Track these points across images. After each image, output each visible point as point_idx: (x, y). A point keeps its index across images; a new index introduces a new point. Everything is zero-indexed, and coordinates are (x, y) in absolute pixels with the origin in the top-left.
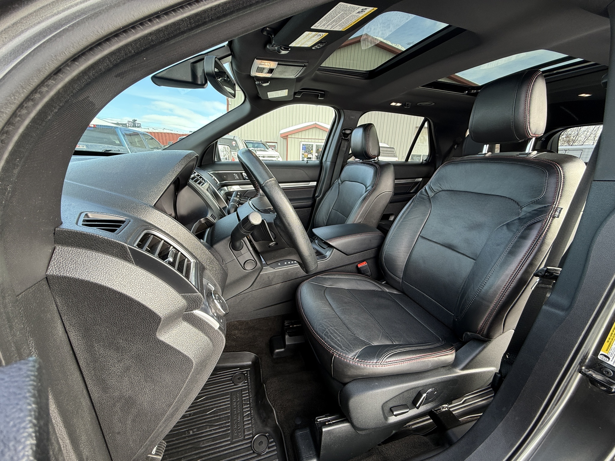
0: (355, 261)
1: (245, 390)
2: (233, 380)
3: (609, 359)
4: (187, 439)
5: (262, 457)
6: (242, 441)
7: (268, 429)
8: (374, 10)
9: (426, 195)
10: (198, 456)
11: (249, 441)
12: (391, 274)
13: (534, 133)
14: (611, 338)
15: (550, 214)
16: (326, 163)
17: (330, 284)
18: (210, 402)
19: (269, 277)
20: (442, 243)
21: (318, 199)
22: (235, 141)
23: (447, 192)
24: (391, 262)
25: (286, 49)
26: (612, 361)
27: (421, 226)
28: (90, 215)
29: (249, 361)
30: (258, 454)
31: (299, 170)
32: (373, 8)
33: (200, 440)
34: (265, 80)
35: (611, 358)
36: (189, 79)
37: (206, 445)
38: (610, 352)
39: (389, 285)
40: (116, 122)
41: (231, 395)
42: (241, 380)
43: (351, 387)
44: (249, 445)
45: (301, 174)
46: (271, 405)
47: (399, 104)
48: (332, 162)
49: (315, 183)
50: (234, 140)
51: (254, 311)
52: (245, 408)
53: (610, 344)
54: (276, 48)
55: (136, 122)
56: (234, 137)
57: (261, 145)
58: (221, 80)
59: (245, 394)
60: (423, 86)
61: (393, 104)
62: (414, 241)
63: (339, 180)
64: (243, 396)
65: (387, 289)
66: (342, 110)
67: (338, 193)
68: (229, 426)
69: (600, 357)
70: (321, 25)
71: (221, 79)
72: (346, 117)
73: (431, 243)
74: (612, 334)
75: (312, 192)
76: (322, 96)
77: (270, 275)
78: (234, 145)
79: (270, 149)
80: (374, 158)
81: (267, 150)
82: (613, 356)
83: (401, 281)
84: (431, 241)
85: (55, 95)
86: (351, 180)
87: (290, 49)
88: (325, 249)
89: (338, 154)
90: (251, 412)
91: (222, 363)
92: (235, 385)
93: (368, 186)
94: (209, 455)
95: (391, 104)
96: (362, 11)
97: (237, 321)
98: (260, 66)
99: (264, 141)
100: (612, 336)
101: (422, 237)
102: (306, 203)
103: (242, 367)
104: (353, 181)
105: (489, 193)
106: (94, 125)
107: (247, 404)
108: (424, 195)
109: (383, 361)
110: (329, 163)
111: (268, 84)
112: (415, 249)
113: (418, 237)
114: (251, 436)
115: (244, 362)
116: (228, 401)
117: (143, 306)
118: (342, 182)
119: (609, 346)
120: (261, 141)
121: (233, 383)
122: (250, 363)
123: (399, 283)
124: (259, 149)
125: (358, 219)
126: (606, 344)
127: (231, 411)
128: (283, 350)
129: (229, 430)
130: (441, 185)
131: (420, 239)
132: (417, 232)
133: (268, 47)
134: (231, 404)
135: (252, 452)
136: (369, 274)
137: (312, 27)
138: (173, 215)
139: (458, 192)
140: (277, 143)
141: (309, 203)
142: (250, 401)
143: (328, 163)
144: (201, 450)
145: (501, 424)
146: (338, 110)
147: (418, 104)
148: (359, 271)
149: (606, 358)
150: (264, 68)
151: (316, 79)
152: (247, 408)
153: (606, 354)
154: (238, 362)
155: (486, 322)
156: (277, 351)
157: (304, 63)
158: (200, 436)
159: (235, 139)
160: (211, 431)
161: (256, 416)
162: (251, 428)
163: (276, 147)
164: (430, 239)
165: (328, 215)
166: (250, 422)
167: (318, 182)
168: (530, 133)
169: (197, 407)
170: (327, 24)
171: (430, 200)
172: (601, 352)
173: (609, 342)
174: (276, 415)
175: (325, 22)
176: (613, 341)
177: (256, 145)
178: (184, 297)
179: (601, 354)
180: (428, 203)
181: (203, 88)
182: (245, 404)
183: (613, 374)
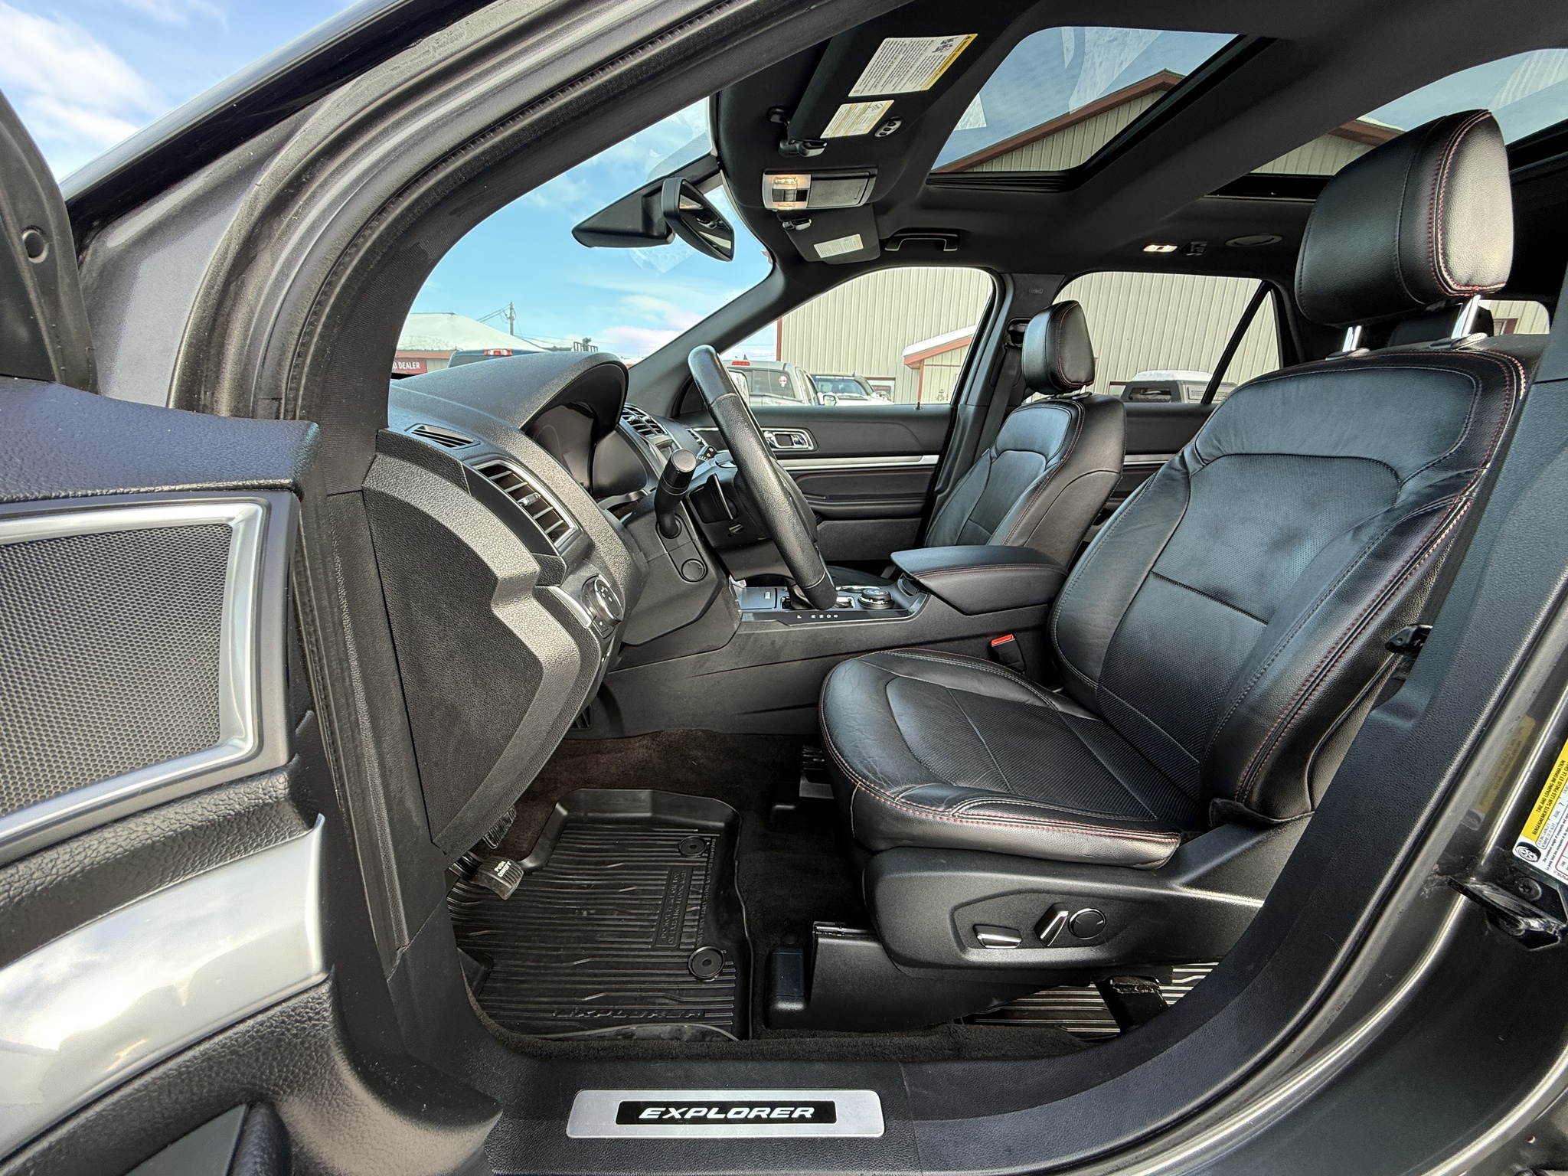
0: (986, 632)
1: (699, 868)
2: (681, 849)
3: (1539, 854)
4: (576, 922)
5: (704, 986)
6: (672, 950)
7: (728, 943)
8: (972, 40)
9: (1179, 470)
10: (588, 952)
11: (686, 954)
12: (1073, 669)
13: (1464, 281)
14: (1548, 799)
15: (1467, 493)
16: (965, 409)
17: (907, 672)
18: (629, 874)
19: (773, 643)
20: (1202, 589)
21: (939, 496)
22: (787, 375)
23: (1233, 459)
24: (1074, 639)
25: (818, 144)
26: (1545, 860)
27: (1158, 548)
28: (426, 427)
29: (720, 821)
30: (696, 978)
31: (897, 426)
32: (966, 36)
33: (599, 929)
34: (798, 216)
35: (1544, 853)
36: (637, 225)
37: (606, 939)
38: (1542, 838)
39: (1070, 697)
40: (551, 346)
41: (670, 873)
42: (696, 850)
43: (886, 860)
44: (685, 960)
45: (900, 435)
46: (740, 898)
47: (1168, 249)
48: (979, 406)
49: (934, 459)
50: (784, 373)
51: (738, 714)
52: (692, 899)
53: (1543, 816)
54: (797, 146)
55: (590, 344)
56: (785, 365)
57: (854, 385)
58: (712, 226)
59: (698, 879)
60: (1211, 194)
61: (1152, 248)
62: (1136, 585)
63: (993, 450)
64: (694, 878)
65: (1060, 703)
66: (1007, 275)
67: (985, 482)
68: (654, 920)
69: (1517, 851)
70: (869, 86)
71: (711, 223)
72: (1017, 292)
73: (1176, 588)
74: (1550, 787)
75: (928, 480)
76: (952, 242)
77: (777, 639)
78: (783, 385)
79: (874, 395)
80: (1077, 389)
81: (865, 397)
82: (1548, 848)
83: (1096, 686)
84: (1175, 583)
85: (377, 238)
86: (1019, 448)
87: (825, 145)
88: (911, 595)
89: (995, 385)
90: (701, 907)
91: (665, 814)
92: (683, 855)
93: (1050, 456)
94: (608, 956)
95: (1145, 250)
96: (944, 47)
97: (702, 731)
98: (775, 187)
99: (860, 375)
100: (1551, 793)
101: (1158, 575)
102: (907, 506)
103: (703, 829)
104: (1023, 448)
105: (1334, 454)
106: (508, 351)
107: (698, 893)
108: (1176, 470)
109: (960, 811)
110: (971, 409)
111: (807, 225)
112: (1137, 606)
113: (1147, 576)
114: (693, 947)
115: (709, 820)
116: (662, 880)
117: (474, 553)
118: (999, 454)
119: (1541, 820)
120: (853, 376)
121: (679, 852)
122: (722, 824)
123: (1092, 690)
124: (846, 394)
125: (1017, 538)
126: (1534, 816)
127: (665, 897)
128: (791, 807)
129: (652, 926)
130: (1219, 442)
131: (1152, 579)
132: (1145, 564)
133: (781, 146)
134: (668, 886)
135: (687, 972)
136: (1019, 664)
137: (851, 94)
138: (587, 483)
139: (1260, 458)
140: (894, 379)
141: (916, 505)
142: (704, 890)
143: (969, 408)
144: (595, 945)
145: (1237, 1000)
146: (999, 274)
147: (1230, 243)
148: (994, 656)
149: (1531, 854)
150: (785, 192)
151: (929, 204)
152: (697, 899)
153: (1533, 843)
154: (699, 819)
155: (1255, 768)
156: (778, 806)
157: (869, 170)
158: (600, 922)
159: (786, 369)
160: (620, 920)
161: (710, 917)
162: (695, 935)
163: (892, 390)
164: (1176, 579)
165: (956, 535)
166: (696, 923)
167: (942, 453)
168: (1451, 283)
169: (603, 877)
170: (882, 83)
171: (1189, 482)
172: (1521, 839)
173: (1543, 810)
174: (747, 919)
175: (874, 80)
176: (1551, 808)
177: (841, 386)
178: (536, 558)
179: (1522, 844)
180: (1181, 489)
181: (667, 243)
182: (694, 893)
183: (1543, 892)
